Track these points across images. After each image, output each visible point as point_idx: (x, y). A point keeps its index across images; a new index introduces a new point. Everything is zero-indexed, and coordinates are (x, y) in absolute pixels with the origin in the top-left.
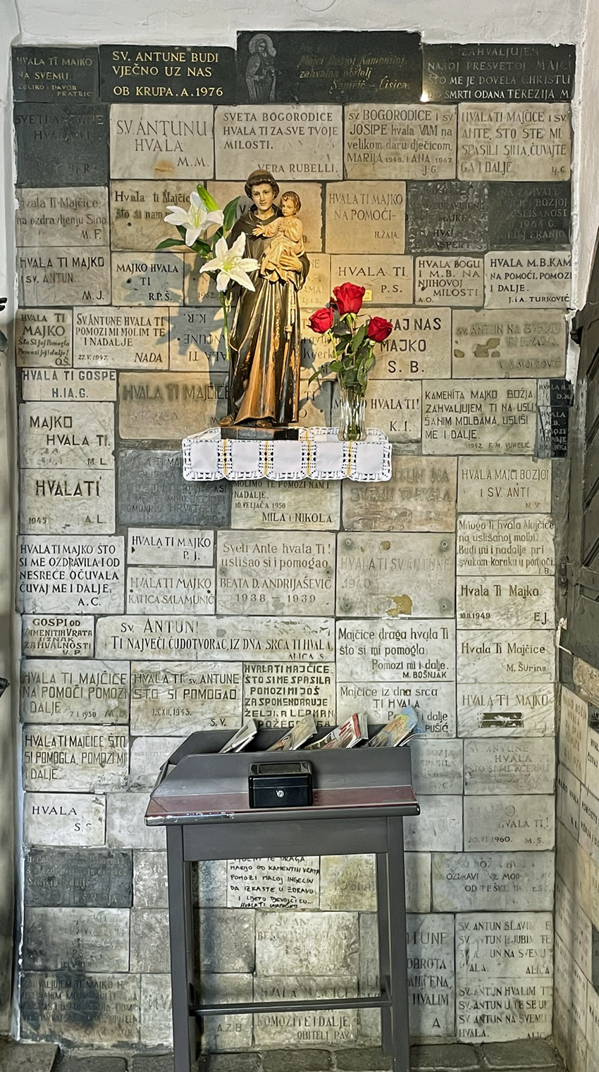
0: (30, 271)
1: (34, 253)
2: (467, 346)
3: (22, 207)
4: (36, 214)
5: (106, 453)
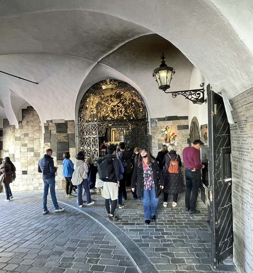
2: (182, 136)
4: (152, 129)
5: (157, 144)
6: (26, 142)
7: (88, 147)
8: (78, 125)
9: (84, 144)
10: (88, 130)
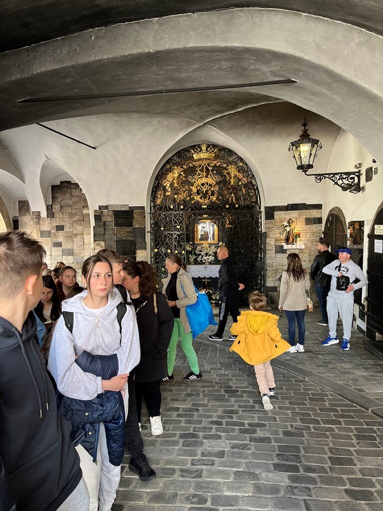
3: (266, 223)
5: (274, 246)
6: (60, 239)
7: (167, 249)
8: (150, 213)
9: (161, 245)
10: (167, 223)
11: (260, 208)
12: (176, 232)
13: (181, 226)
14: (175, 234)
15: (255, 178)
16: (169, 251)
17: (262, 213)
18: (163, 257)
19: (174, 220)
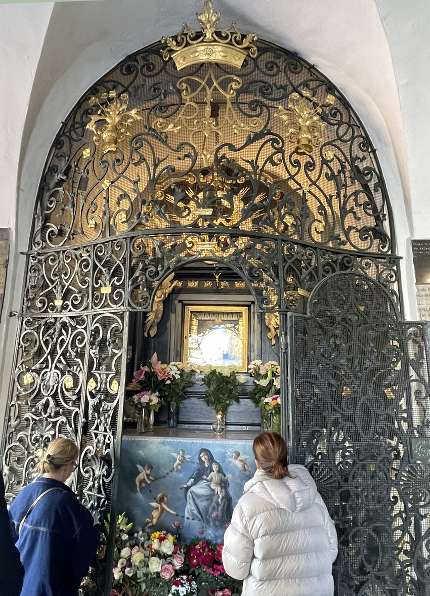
0: (423, 313)
1: (424, 306)
3: (418, 291)
4: (424, 293)
7: (63, 374)
8: (28, 256)
9: (46, 360)
10: (73, 283)
11: (393, 247)
12: (98, 310)
13: (114, 287)
14: (93, 318)
15: (374, 151)
16: (68, 381)
17: (402, 263)
18: (46, 405)
19: (95, 266)
